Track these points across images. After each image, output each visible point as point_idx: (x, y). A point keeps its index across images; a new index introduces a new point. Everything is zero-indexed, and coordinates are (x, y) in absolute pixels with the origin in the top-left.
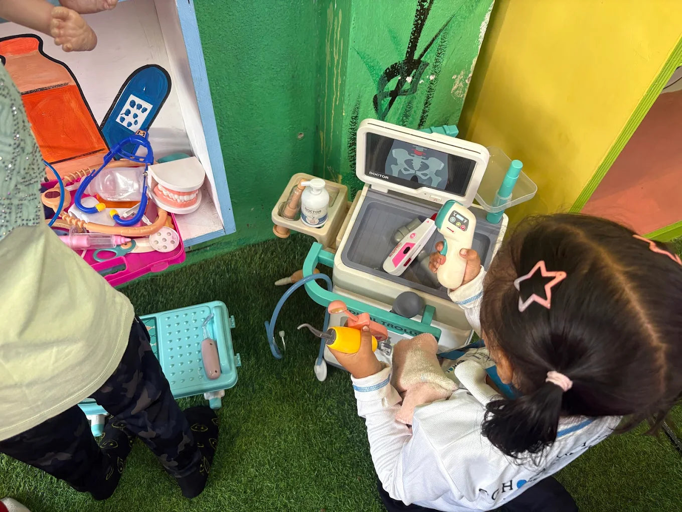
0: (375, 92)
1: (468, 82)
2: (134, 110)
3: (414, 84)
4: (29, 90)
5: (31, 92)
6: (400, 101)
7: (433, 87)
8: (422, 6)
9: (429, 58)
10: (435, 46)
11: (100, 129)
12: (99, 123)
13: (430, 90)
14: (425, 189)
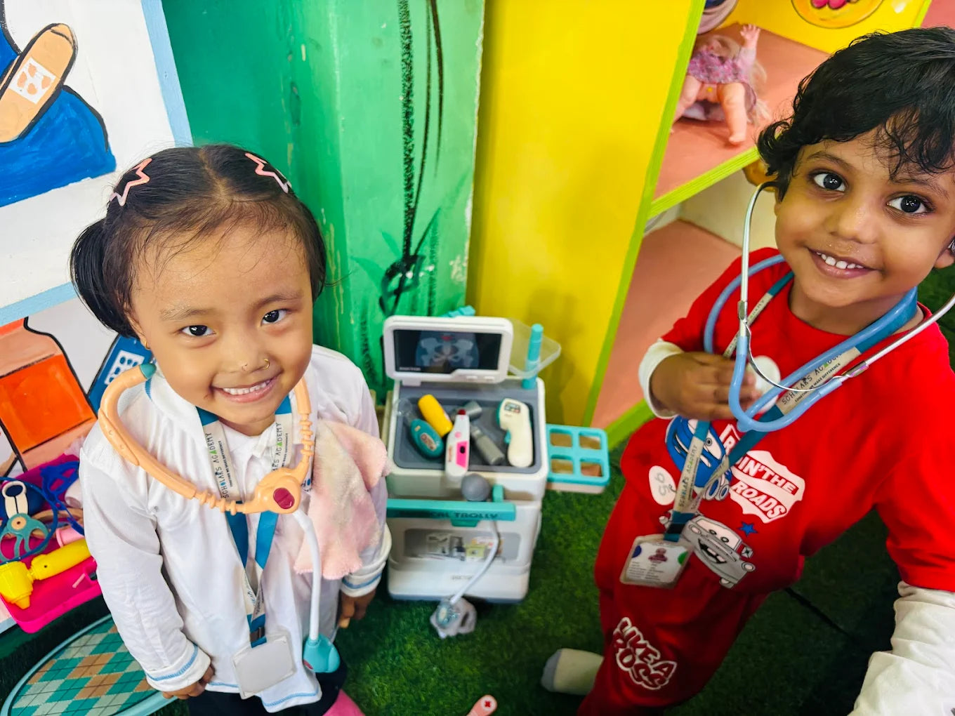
0: (380, 294)
1: (465, 265)
2: (124, 367)
3: (415, 278)
4: (10, 370)
5: (13, 372)
6: (405, 297)
7: (433, 276)
8: (409, 207)
9: (425, 250)
10: (428, 239)
11: (86, 396)
12: (86, 390)
13: (432, 280)
14: (459, 372)
